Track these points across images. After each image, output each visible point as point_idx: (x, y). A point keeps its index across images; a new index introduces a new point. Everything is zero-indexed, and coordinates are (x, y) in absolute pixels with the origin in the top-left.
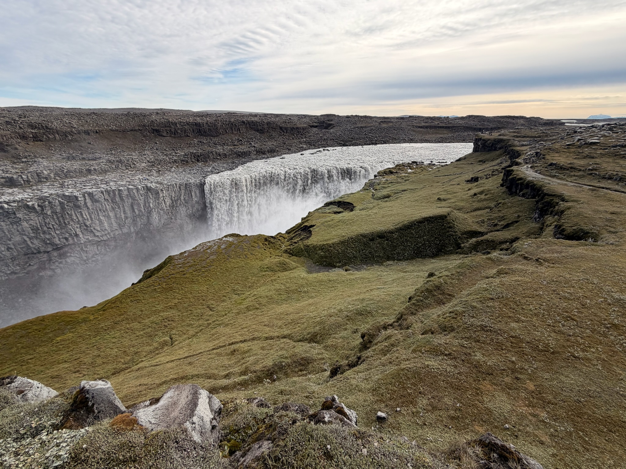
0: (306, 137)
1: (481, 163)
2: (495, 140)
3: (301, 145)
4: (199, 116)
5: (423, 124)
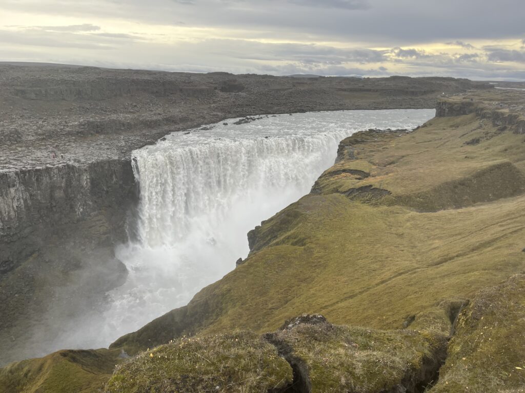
0: (214, 102)
1: (454, 128)
2: (462, 103)
3: (215, 113)
4: (73, 72)
5: (345, 87)
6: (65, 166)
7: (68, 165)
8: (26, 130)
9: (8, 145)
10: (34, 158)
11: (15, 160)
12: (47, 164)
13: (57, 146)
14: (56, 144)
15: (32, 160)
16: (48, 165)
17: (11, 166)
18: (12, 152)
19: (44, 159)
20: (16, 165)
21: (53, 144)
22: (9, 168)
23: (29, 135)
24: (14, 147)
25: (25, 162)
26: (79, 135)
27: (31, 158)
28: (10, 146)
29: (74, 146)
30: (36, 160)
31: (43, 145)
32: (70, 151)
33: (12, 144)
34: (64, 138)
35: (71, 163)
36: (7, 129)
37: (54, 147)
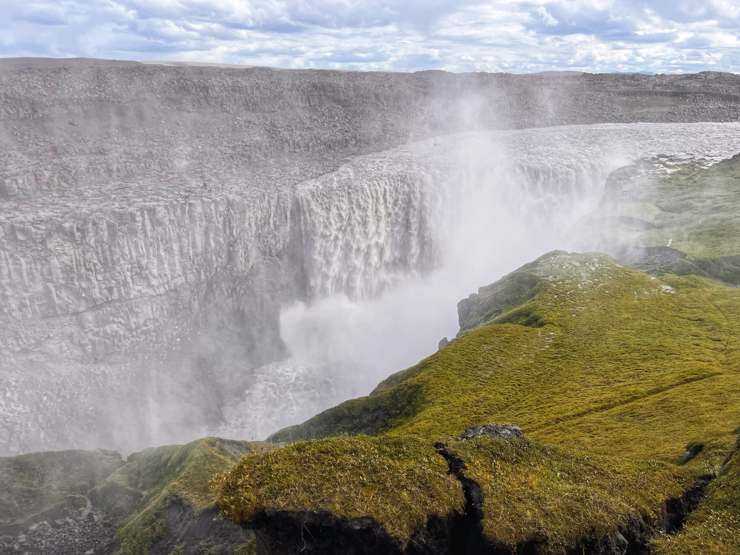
5: (624, 89)
6: (223, 200)
7: (228, 199)
8: (180, 152)
9: (157, 171)
10: (188, 189)
11: (164, 190)
12: (202, 197)
13: (216, 173)
14: (215, 171)
15: (185, 191)
16: (205, 199)
17: (161, 198)
18: (162, 179)
19: (199, 190)
20: (167, 197)
21: (211, 170)
22: (158, 201)
23: (183, 158)
24: (164, 173)
25: (177, 193)
26: (243, 159)
27: (184, 188)
28: (160, 172)
29: (235, 173)
30: (188, 191)
31: (199, 172)
32: (231, 180)
33: (163, 170)
34: (223, 163)
35: (231, 197)
36: (157, 149)
37: (211, 175)
